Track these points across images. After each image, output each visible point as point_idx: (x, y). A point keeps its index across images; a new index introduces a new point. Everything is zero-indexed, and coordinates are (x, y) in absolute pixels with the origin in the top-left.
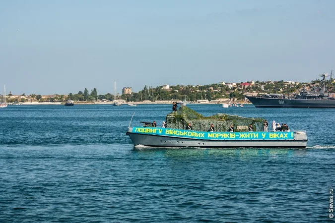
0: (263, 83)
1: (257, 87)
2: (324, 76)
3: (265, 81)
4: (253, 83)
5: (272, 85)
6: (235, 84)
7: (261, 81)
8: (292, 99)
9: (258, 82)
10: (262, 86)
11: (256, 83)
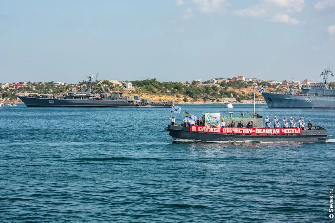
0: (34, 84)
1: (28, 88)
2: (90, 78)
3: (36, 82)
4: (25, 84)
5: (42, 85)
6: (7, 84)
7: (32, 82)
8: (61, 99)
9: (29, 82)
10: (34, 87)
11: (28, 83)
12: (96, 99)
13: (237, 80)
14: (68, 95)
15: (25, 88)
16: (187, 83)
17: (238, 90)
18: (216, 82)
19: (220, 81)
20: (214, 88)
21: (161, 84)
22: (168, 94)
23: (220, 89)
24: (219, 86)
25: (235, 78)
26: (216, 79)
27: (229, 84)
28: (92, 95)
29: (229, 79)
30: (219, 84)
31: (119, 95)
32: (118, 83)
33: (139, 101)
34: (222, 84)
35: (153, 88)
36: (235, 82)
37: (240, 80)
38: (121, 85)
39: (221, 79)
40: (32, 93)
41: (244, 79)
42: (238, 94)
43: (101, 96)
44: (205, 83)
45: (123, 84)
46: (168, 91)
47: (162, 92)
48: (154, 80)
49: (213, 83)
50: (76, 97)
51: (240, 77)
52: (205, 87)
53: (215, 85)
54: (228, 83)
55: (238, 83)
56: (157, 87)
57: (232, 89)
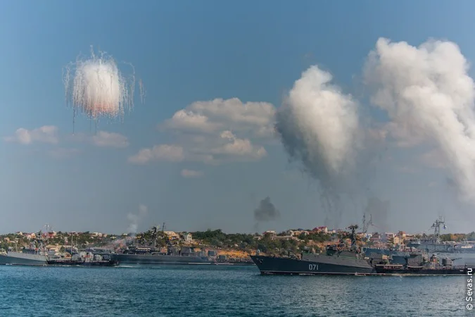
12: (162, 254)
13: (318, 232)
14: (128, 249)
15: (55, 239)
16: (257, 235)
17: (320, 244)
18: (293, 234)
19: (298, 233)
20: (292, 241)
21: (227, 236)
22: (237, 249)
23: (299, 244)
24: (297, 239)
25: (316, 229)
26: (294, 231)
27: (309, 237)
28: (158, 249)
29: (308, 230)
30: (297, 236)
31: (190, 250)
32: (175, 235)
33: (215, 257)
34: (301, 237)
35: (217, 240)
36: (317, 234)
37: (322, 232)
38: (178, 237)
39: (299, 230)
40: (64, 246)
41: (326, 230)
42: (321, 249)
43: (169, 250)
44: (280, 235)
45: (181, 237)
46: (236, 245)
47: (229, 246)
48: (219, 231)
49: (290, 235)
50: (138, 252)
51: (322, 228)
52: (281, 240)
53: (293, 238)
54: (307, 235)
55: (320, 236)
56: (222, 240)
57: (314, 243)
